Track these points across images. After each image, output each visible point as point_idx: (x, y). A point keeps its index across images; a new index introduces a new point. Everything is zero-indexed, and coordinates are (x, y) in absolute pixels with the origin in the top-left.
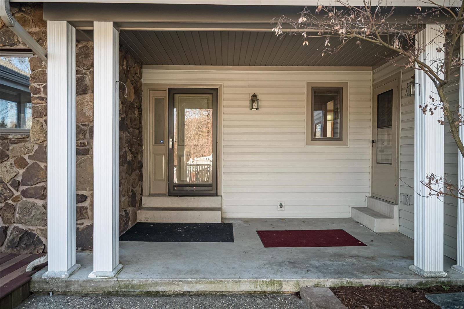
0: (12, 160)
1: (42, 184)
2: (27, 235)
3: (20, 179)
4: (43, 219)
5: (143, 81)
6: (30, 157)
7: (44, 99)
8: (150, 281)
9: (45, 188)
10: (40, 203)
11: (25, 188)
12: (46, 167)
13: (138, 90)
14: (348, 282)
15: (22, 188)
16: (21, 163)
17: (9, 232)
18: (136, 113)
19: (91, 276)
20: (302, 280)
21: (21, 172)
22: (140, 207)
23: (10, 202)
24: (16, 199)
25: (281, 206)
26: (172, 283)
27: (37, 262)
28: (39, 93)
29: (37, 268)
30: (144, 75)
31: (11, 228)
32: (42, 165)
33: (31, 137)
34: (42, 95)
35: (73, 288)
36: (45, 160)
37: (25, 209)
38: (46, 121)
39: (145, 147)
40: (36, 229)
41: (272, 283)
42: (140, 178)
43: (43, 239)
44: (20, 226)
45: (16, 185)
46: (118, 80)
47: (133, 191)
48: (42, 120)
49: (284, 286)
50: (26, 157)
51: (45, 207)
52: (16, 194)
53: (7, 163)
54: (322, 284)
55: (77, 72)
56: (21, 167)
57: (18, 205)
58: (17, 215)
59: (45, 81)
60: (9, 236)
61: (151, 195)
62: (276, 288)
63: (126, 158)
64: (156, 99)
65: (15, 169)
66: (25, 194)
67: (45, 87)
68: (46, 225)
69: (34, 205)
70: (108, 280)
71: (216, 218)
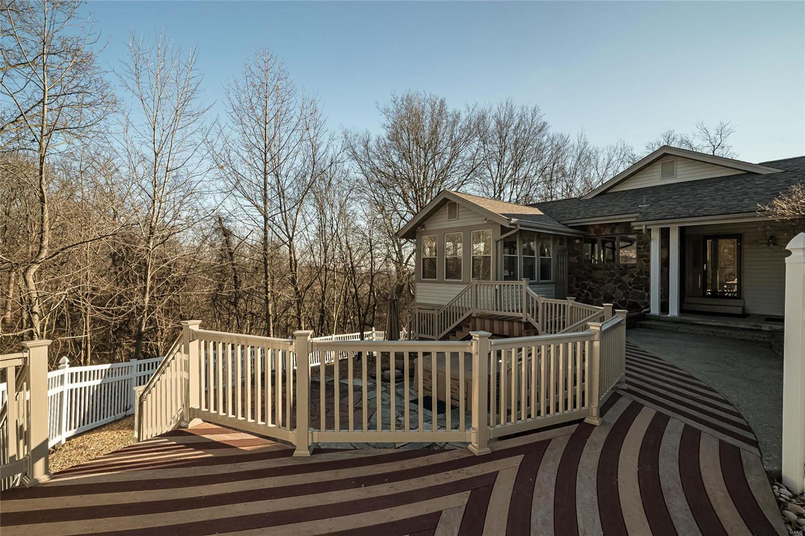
0: (629, 275)
1: (641, 284)
2: (635, 303)
3: (632, 282)
4: (642, 298)
6: (636, 274)
9: (642, 286)
10: (640, 291)
11: (634, 285)
21: (632, 279)
22: (683, 301)
24: (630, 290)
27: (646, 310)
31: (628, 301)
32: (642, 277)
33: (637, 266)
35: (661, 318)
36: (644, 275)
37: (634, 293)
38: (644, 260)
39: (686, 269)
40: (638, 301)
43: (642, 306)
45: (630, 284)
50: (635, 274)
52: (630, 288)
53: (627, 276)
56: (632, 278)
57: (630, 292)
61: (690, 296)
65: (630, 279)
68: (644, 300)
69: (638, 292)
70: (676, 317)
71: (739, 311)
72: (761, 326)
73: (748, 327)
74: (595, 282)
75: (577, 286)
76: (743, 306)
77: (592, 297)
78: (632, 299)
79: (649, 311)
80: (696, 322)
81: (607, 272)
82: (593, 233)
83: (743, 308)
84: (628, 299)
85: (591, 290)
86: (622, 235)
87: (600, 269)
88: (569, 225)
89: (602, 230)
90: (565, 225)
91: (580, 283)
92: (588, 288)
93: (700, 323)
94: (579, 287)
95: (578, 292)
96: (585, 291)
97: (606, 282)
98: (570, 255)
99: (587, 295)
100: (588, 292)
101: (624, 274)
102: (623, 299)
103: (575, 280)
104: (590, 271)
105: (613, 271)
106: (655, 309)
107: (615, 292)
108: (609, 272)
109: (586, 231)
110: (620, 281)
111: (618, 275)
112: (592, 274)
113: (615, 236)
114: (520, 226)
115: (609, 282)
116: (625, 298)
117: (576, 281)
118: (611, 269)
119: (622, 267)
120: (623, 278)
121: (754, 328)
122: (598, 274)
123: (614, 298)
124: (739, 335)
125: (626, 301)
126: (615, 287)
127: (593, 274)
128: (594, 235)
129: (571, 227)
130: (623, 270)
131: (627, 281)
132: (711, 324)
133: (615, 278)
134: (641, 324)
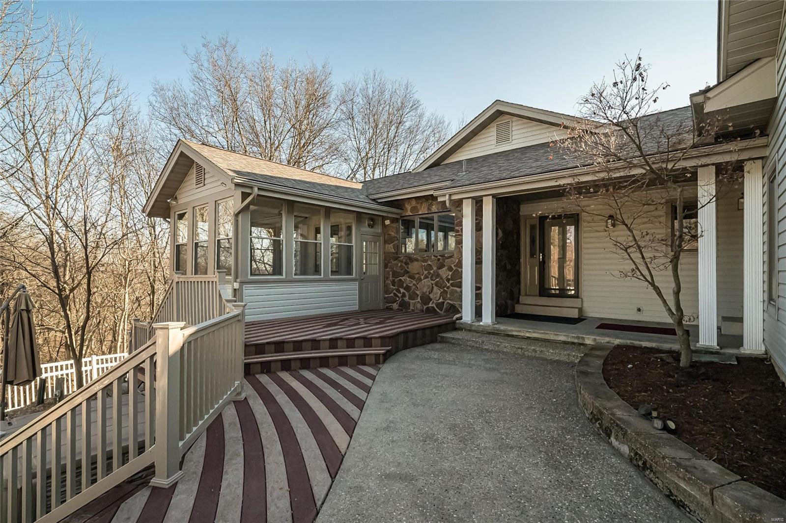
0: (446, 268)
1: (459, 280)
2: (452, 306)
3: (450, 277)
4: (460, 298)
5: (521, 213)
6: (455, 266)
7: (462, 235)
8: (509, 328)
9: (461, 282)
10: (458, 290)
12: (462, 271)
13: (516, 221)
14: (631, 343)
15: (451, 282)
16: (450, 269)
17: (445, 304)
18: (515, 237)
19: (481, 323)
20: (598, 338)
21: (450, 273)
22: (518, 302)
23: (445, 289)
24: (448, 288)
25: (639, 310)
26: (520, 331)
27: (458, 316)
28: (459, 232)
29: (458, 319)
30: (521, 210)
31: (446, 303)
32: (460, 270)
33: (455, 255)
34: (460, 233)
35: (473, 328)
36: (461, 267)
37: (452, 293)
38: (462, 247)
39: (522, 260)
40: (456, 303)
41: (578, 338)
42: (519, 282)
43: (460, 309)
44: (449, 301)
45: (448, 280)
46: (495, 224)
47: (511, 290)
48: (460, 246)
49: (586, 340)
50: (453, 266)
51: (461, 292)
52: (448, 285)
53: (444, 269)
54: (612, 342)
55: (476, 220)
56: (450, 271)
57: (449, 291)
58: (448, 296)
59: (462, 226)
60: (445, 306)
61: (526, 295)
62: (581, 341)
63: (506, 267)
64: (531, 225)
65: (448, 272)
66: (452, 285)
67: (462, 229)
68: (461, 301)
69: (456, 291)
70: (489, 326)
71: (574, 314)
72: (583, 338)
73: (569, 340)
74: (412, 277)
75: (393, 283)
76: (580, 307)
77: (409, 299)
78: (450, 300)
79: (461, 318)
80: (510, 333)
81: (423, 264)
82: (409, 211)
83: (581, 310)
84: (446, 300)
85: (407, 288)
86: (440, 214)
87: (417, 260)
88: (379, 201)
89: (419, 207)
90: (374, 200)
91: (396, 280)
92: (405, 285)
93: (515, 333)
94: (396, 284)
95: (395, 291)
96: (402, 290)
97: (422, 277)
98: (386, 242)
99: (404, 295)
100: (405, 291)
101: (441, 266)
102: (440, 301)
103: (391, 276)
104: (407, 264)
105: (430, 263)
106: (467, 315)
107: (432, 291)
108: (426, 264)
109: (401, 209)
110: (438, 275)
111: (435, 268)
112: (408, 268)
113: (432, 215)
114: (259, 189)
115: (426, 277)
116: (443, 299)
117: (393, 277)
118: (428, 261)
119: (440, 257)
120: (441, 272)
121: (576, 341)
122: (414, 267)
123: (431, 300)
124: (552, 353)
125: (444, 302)
126: (432, 284)
127: (409, 266)
128: (411, 214)
129: (380, 204)
130: (441, 261)
131: (444, 277)
132: (528, 335)
133: (432, 272)
134: (443, 337)
